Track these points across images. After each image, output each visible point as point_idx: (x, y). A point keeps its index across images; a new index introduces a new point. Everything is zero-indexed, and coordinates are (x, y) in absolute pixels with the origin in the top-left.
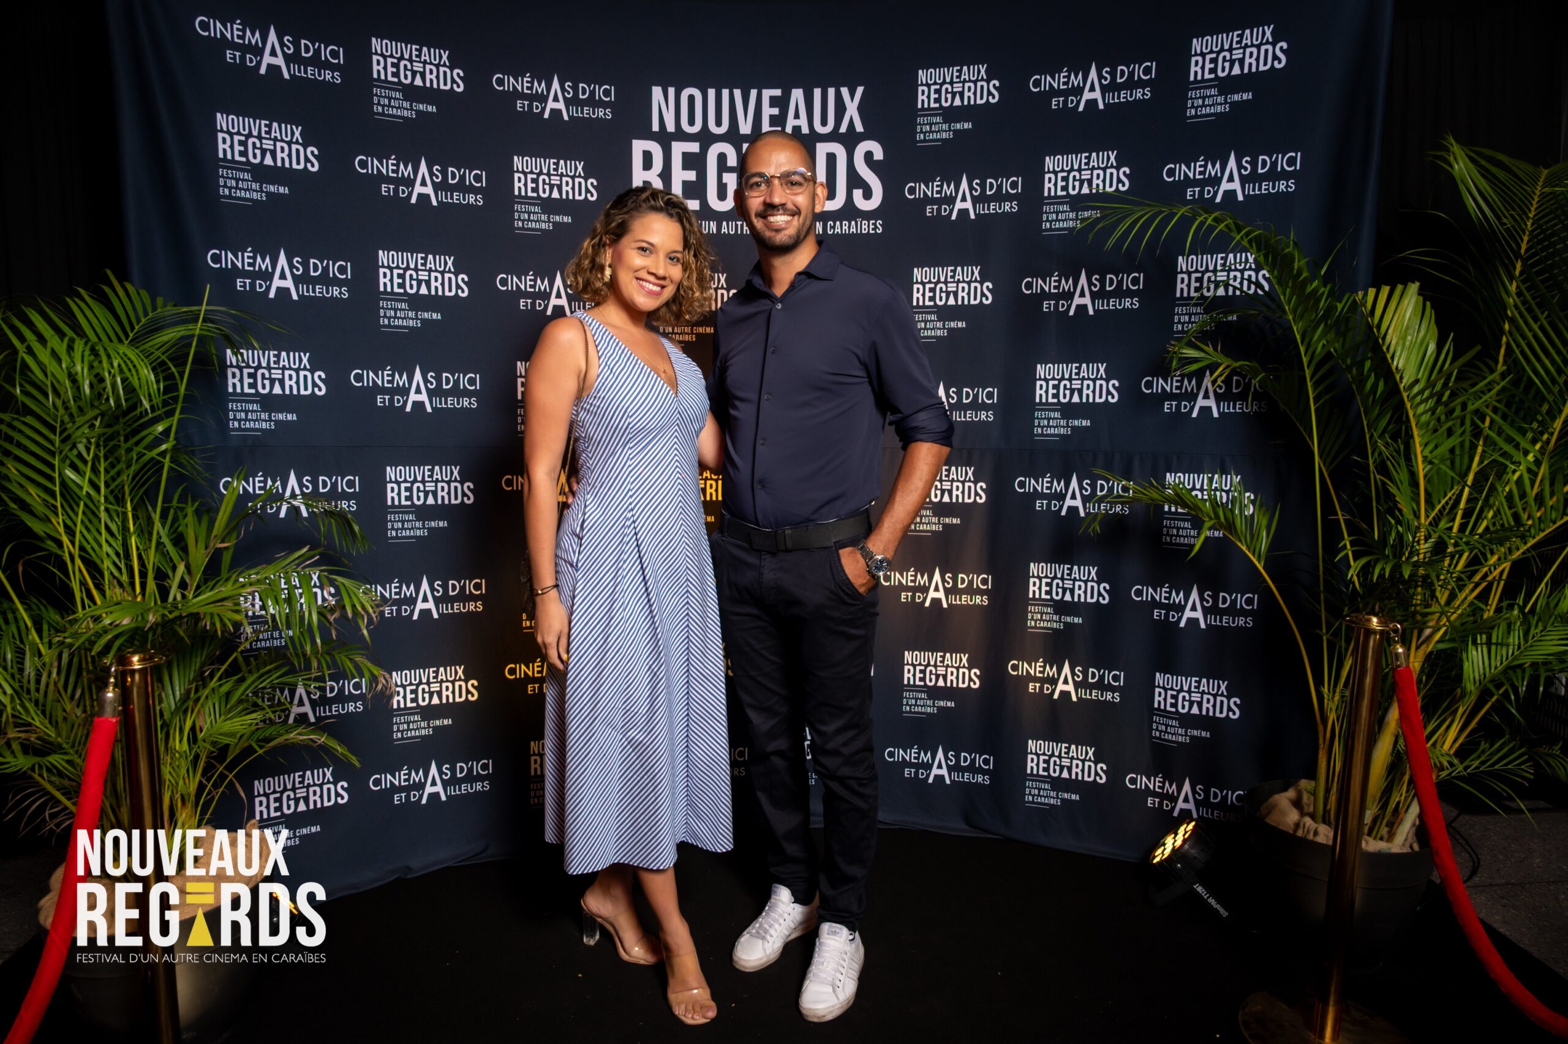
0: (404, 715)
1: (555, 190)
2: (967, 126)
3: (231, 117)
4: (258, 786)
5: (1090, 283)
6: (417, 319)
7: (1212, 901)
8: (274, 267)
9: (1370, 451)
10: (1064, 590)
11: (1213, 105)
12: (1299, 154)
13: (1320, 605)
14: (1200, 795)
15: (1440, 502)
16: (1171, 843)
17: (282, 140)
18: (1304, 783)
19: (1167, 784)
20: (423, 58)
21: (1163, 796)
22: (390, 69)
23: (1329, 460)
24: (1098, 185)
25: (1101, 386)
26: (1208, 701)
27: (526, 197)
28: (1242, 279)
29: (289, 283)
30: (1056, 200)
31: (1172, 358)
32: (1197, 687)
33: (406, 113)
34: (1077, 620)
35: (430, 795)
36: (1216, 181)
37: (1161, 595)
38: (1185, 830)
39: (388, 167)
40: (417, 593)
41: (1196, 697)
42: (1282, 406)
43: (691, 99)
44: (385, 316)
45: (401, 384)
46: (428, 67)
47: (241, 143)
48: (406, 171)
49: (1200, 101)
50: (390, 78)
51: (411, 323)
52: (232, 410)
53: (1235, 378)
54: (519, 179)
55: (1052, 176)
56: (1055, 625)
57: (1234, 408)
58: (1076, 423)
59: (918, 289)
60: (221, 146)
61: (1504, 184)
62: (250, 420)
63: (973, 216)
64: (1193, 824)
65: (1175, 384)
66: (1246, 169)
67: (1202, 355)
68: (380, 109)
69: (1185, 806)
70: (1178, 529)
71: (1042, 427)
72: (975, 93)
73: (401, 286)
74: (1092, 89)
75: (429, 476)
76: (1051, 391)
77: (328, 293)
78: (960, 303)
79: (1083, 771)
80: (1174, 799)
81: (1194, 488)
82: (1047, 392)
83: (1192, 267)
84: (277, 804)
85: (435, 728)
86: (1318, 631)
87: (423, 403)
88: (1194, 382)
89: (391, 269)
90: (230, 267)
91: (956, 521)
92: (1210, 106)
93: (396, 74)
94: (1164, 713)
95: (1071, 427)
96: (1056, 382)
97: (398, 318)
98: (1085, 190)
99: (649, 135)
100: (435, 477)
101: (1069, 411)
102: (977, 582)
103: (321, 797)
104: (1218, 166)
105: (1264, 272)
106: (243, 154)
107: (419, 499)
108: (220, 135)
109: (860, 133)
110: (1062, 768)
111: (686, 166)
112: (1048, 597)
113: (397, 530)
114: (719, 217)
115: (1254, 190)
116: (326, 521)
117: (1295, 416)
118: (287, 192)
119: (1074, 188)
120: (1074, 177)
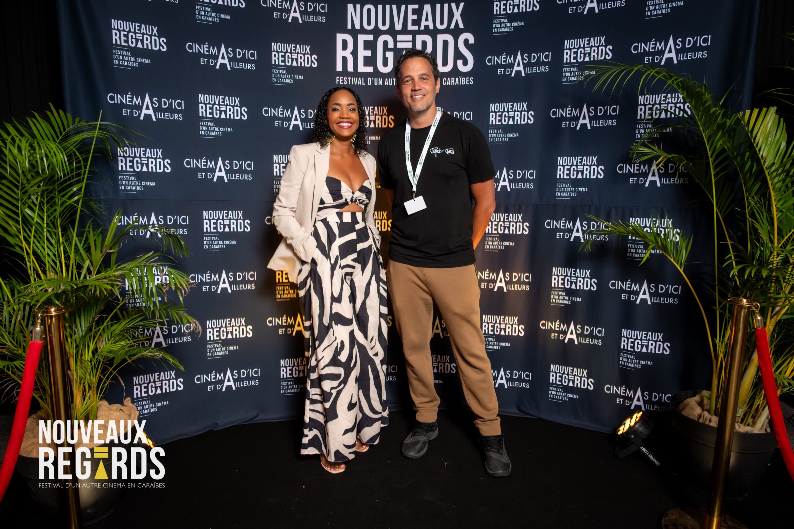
0: (213, 344)
1: (295, 61)
2: (522, 24)
3: (119, 21)
4: (136, 380)
5: (589, 112)
6: (220, 131)
7: (651, 457)
8: (143, 102)
9: (747, 206)
10: (572, 283)
11: (661, 9)
12: (710, 36)
13: (715, 292)
14: (646, 397)
15: (787, 235)
16: (629, 423)
17: (147, 34)
18: (705, 393)
19: (628, 391)
21: (625, 398)
23: (723, 211)
24: (594, 56)
25: (594, 169)
26: (652, 345)
27: (279, 65)
28: (676, 107)
29: (151, 112)
30: (570, 65)
31: (634, 153)
32: (646, 337)
33: (214, 20)
34: (578, 299)
35: (227, 386)
36: (661, 53)
37: (626, 286)
38: (637, 416)
39: (204, 49)
40: (220, 279)
41: (645, 342)
42: (697, 181)
43: (369, 11)
44: (202, 130)
45: (211, 166)
47: (125, 36)
48: (214, 51)
50: (205, 0)
51: (216, 134)
52: (121, 180)
53: (670, 164)
54: (275, 55)
55: (569, 51)
56: (566, 302)
57: (669, 181)
58: (580, 190)
59: (493, 116)
60: (114, 37)
62: (130, 185)
63: (523, 74)
64: (641, 413)
65: (636, 168)
66: (679, 45)
67: (651, 151)
68: (200, 17)
69: (638, 403)
70: (636, 249)
71: (561, 192)
72: (526, 5)
73: (211, 113)
74: (592, 1)
75: (226, 216)
76: (566, 172)
78: (515, 123)
79: (581, 382)
80: (631, 399)
81: (645, 226)
82: (563, 172)
83: (647, 102)
84: (146, 390)
85: (229, 351)
86: (714, 307)
87: (223, 177)
88: (647, 167)
89: (206, 104)
90: (119, 102)
91: (512, 244)
92: (659, 10)
94: (626, 351)
95: (577, 192)
96: (569, 167)
97: (210, 131)
98: (587, 59)
99: (346, 31)
100: (229, 217)
101: (575, 183)
102: (524, 277)
103: (169, 386)
104: (663, 44)
105: (688, 104)
107: (221, 228)
108: (114, 32)
109: (462, 29)
110: (569, 380)
111: (366, 48)
112: (563, 286)
113: (209, 245)
114: (384, 76)
115: (683, 57)
116: (167, 240)
117: (704, 186)
118: (150, 62)
119: (580, 58)
120: (581, 51)
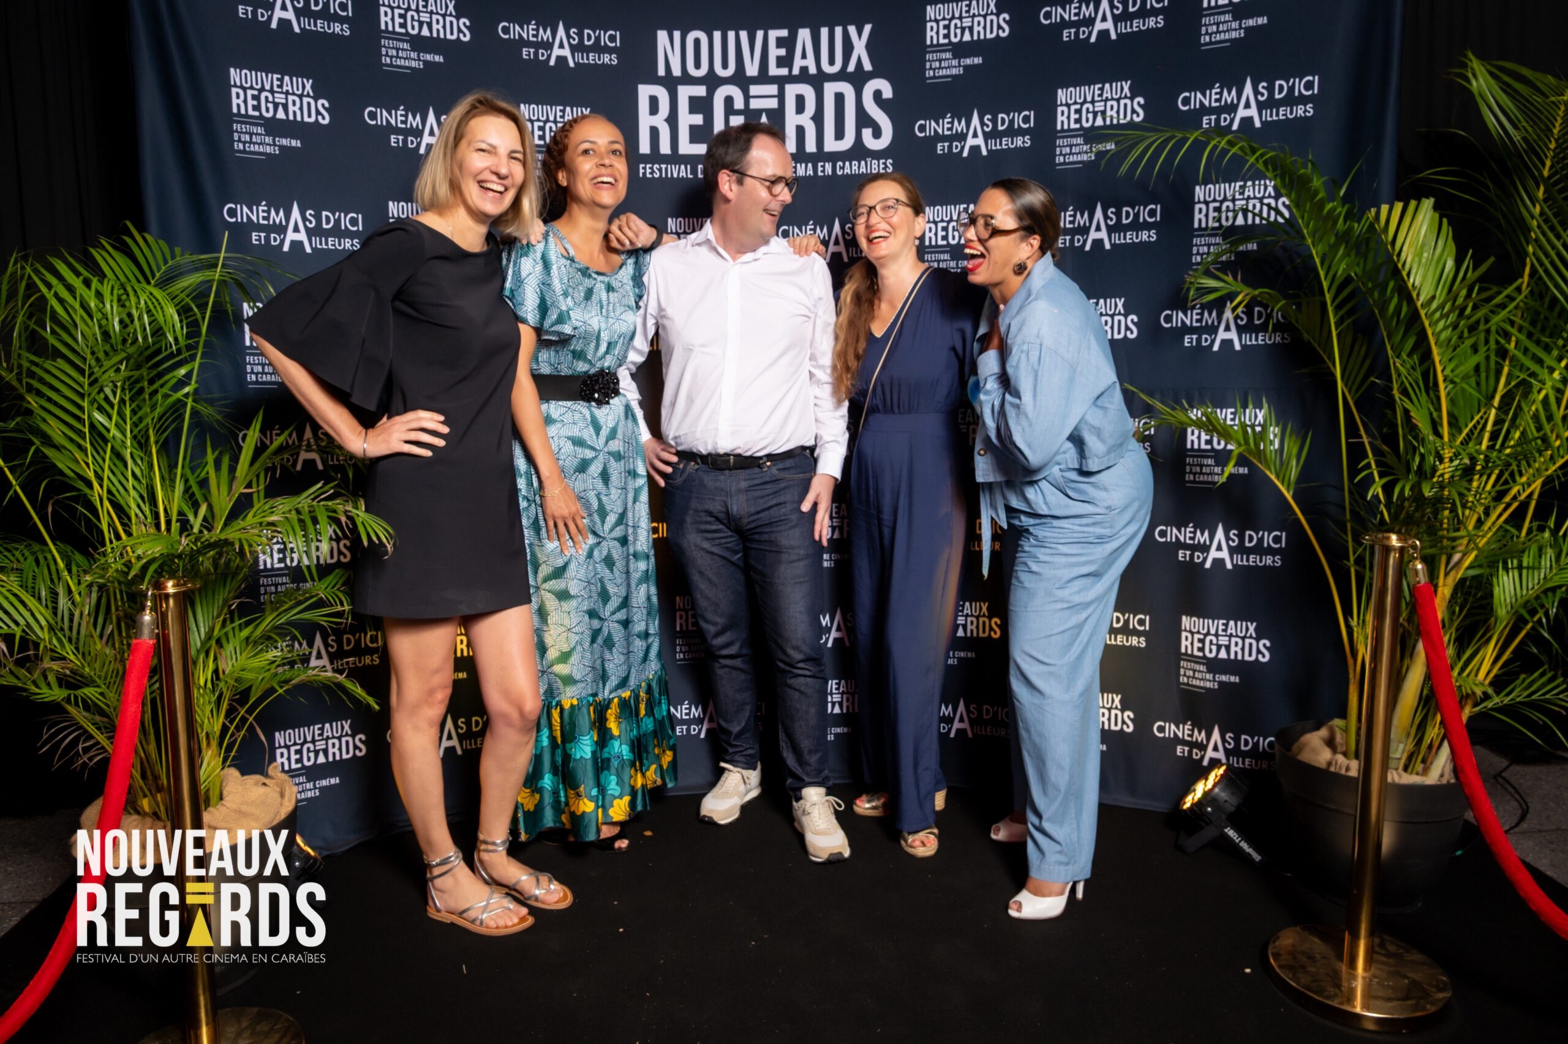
2: (978, 60)
3: (244, 72)
4: (279, 738)
5: (1106, 217)
7: (1244, 845)
8: (288, 219)
9: (1394, 376)
11: (1228, 31)
12: (1317, 78)
13: (1347, 535)
14: (1230, 744)
15: (1469, 426)
16: (1200, 789)
17: (293, 94)
18: (1337, 722)
19: (1196, 732)
20: (429, 8)
21: (1193, 745)
22: (398, 20)
23: (1354, 388)
24: (1112, 117)
25: (1119, 321)
26: (1236, 644)
28: (1262, 204)
29: (302, 236)
30: (1069, 133)
31: (1189, 289)
32: (1225, 630)
33: (414, 64)
35: (446, 749)
36: (1232, 108)
37: (1185, 535)
38: (1215, 776)
39: (396, 118)
41: (1223, 640)
42: (1306, 336)
43: (697, 42)
46: (435, 17)
47: (254, 97)
48: (415, 121)
49: (1215, 28)
50: (398, 29)
52: (250, 363)
53: (1257, 309)
55: (1065, 109)
57: (1257, 340)
59: (931, 230)
60: (235, 101)
61: (1528, 101)
62: (266, 372)
63: (984, 153)
64: (1224, 768)
65: (1195, 317)
66: (1262, 95)
67: (1221, 284)
68: (388, 60)
69: (1215, 755)
70: (1201, 466)
72: (985, 28)
74: (1104, 19)
77: (340, 245)
79: (1110, 719)
80: (1203, 747)
83: (1210, 197)
84: (298, 756)
86: (1345, 562)
88: (1214, 314)
90: (245, 220)
93: (403, 25)
94: (1191, 658)
98: (1099, 122)
99: (655, 80)
103: (340, 749)
104: (1234, 93)
105: (1283, 199)
106: (257, 108)
108: (234, 90)
109: (869, 72)
111: (692, 110)
115: (1271, 116)
117: (1319, 345)
118: (299, 145)
119: (1087, 121)
120: (1088, 109)
